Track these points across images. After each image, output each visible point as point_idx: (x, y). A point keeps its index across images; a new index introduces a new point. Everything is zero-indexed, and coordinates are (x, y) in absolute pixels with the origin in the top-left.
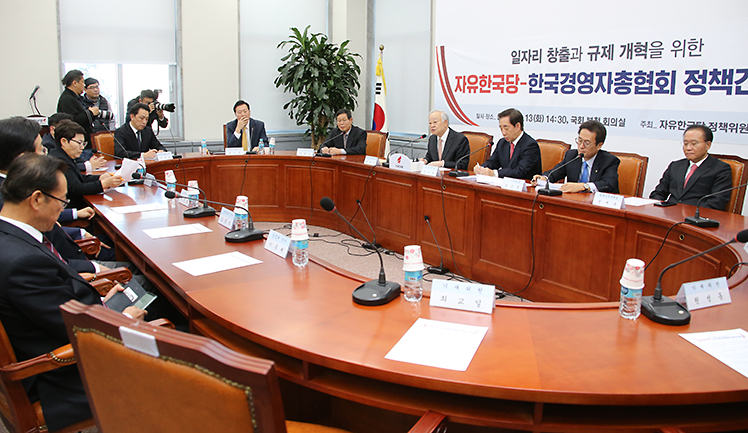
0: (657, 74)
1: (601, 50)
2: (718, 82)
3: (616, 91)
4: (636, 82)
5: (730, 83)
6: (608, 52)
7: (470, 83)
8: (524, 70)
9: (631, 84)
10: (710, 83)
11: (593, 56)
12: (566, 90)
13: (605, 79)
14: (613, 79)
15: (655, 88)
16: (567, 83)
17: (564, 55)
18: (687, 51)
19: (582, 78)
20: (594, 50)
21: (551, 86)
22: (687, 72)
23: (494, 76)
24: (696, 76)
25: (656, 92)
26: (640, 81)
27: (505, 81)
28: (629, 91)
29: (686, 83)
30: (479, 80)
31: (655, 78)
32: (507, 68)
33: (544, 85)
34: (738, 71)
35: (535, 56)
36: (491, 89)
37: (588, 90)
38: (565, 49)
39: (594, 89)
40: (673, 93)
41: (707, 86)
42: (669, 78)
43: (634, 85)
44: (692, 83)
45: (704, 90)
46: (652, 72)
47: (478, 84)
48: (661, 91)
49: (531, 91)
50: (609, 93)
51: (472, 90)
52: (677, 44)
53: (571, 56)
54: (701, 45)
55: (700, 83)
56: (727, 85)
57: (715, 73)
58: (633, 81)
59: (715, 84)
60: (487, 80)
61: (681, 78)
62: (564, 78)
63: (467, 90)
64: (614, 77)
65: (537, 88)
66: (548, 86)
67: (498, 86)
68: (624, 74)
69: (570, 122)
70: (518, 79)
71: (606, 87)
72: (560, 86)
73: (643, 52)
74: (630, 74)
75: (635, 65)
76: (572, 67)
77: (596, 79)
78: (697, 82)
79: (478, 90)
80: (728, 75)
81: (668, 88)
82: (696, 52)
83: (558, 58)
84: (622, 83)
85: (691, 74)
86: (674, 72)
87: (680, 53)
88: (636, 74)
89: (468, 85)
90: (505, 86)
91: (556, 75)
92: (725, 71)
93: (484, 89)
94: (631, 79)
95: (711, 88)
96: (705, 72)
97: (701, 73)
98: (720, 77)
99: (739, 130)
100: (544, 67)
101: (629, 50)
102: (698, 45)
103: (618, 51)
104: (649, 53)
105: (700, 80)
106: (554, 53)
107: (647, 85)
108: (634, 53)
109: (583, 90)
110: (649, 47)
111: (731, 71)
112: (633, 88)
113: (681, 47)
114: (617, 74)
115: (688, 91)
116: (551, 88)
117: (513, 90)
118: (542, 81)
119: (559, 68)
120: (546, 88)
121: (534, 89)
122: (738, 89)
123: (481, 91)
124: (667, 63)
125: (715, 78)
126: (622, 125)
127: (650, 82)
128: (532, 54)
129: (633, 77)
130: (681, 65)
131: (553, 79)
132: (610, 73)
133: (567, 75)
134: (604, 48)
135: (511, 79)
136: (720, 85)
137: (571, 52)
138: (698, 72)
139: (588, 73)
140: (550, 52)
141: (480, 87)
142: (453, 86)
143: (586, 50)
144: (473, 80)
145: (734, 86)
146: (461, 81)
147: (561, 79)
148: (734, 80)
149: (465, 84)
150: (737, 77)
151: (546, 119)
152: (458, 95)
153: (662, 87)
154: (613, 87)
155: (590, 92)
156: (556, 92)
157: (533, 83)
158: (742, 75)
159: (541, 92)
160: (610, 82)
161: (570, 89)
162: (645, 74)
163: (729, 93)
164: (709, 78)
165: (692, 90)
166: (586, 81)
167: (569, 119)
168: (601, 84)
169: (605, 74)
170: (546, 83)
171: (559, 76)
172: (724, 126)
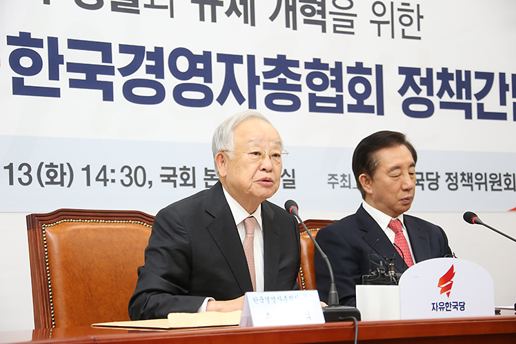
0: (350, 70)
2: (451, 94)
3: (269, 102)
4: (309, 82)
5: (468, 97)
6: (242, 4)
9: (298, 88)
10: (440, 95)
11: (206, 9)
12: (138, 91)
13: (241, 71)
14: (259, 72)
15: (348, 100)
16: (141, 74)
18: (399, 27)
19: (183, 64)
21: (90, 78)
22: (402, 70)
24: (417, 79)
25: (352, 108)
26: (318, 81)
28: (296, 105)
29: (402, 91)
31: (347, 78)
34: (477, 75)
37: (200, 96)
39: (217, 92)
40: (381, 112)
41: (435, 100)
42: (372, 79)
43: (306, 90)
44: (410, 93)
46: (339, 65)
48: (360, 107)
49: (19, 88)
50: (253, 105)
52: (379, 9)
54: (420, 17)
55: (423, 94)
56: (464, 100)
57: (445, 75)
58: (303, 82)
59: (446, 98)
61: (394, 82)
62: (128, 59)
64: (260, 69)
65: (41, 79)
66: (82, 76)
68: (281, 64)
69: (157, 181)
71: (245, 92)
72: (118, 81)
73: (318, 17)
74: (295, 64)
75: (305, 44)
76: (151, 29)
77: (219, 70)
78: (420, 92)
80: (464, 84)
81: (372, 100)
82: (411, 31)
84: (280, 84)
85: (408, 72)
86: (379, 68)
87: (387, 30)
88: (308, 65)
91: (105, 49)
92: (459, 72)
94: (297, 77)
95: (444, 105)
96: (429, 71)
97: (424, 75)
98: (453, 84)
99: (489, 185)
100: (61, 20)
101: (290, 8)
102: (414, 15)
103: (264, 6)
104: (329, 20)
105: (424, 88)
108: (300, 17)
109: (187, 95)
110: (329, 7)
111: (468, 73)
112: (304, 95)
113: (387, 17)
114: (268, 61)
115: (404, 108)
116: (90, 83)
118: (56, 59)
120: (74, 84)
121: (29, 81)
122: (480, 106)
125: (445, 87)
127: (338, 85)
129: (304, 72)
131: (95, 58)
132: (251, 59)
133: (138, 51)
136: (454, 99)
138: (417, 71)
139: (197, 51)
145: (474, 102)
147: (121, 60)
148: (473, 91)
150: (477, 85)
151: (80, 176)
153: (360, 98)
154: (262, 94)
155: (206, 102)
156: (108, 96)
157: (26, 62)
158: (483, 82)
159: (55, 93)
160: (253, 80)
161: (151, 92)
162: (326, 66)
163: (468, 116)
164: (437, 84)
165: (413, 107)
166: (192, 72)
167: (154, 174)
168: (230, 84)
169: (239, 59)
170: (72, 67)
171: (115, 50)
172: (468, 179)
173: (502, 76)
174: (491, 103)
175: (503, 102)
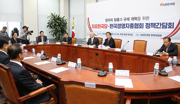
0: (139, 24)
1: (127, 19)
2: (153, 26)
3: (130, 28)
4: (135, 26)
5: (155, 26)
6: (128, 19)
7: (95, 26)
8: (109, 23)
10: (151, 26)
11: (125, 20)
12: (119, 27)
13: (128, 25)
14: (129, 25)
15: (139, 27)
16: (119, 26)
17: (118, 20)
18: (146, 19)
19: (122, 25)
20: (125, 19)
21: (115, 27)
22: (146, 24)
23: (101, 25)
24: (148, 24)
25: (139, 28)
26: (136, 25)
27: (104, 26)
28: (133, 28)
29: (146, 26)
30: (98, 25)
31: (139, 25)
32: (105, 23)
33: (113, 27)
34: (157, 23)
35: (111, 20)
36: (101, 27)
37: (124, 27)
38: (118, 18)
39: (125, 27)
40: (143, 28)
41: (150, 26)
42: (142, 25)
43: (134, 26)
44: (147, 26)
45: (150, 28)
46: (138, 24)
47: (97, 26)
48: (140, 28)
49: (110, 28)
50: (129, 28)
51: (96, 28)
52: (144, 17)
53: (119, 20)
57: (152, 24)
59: (152, 26)
60: (100, 25)
61: (145, 25)
63: (95, 28)
64: (130, 25)
65: (112, 27)
67: (102, 27)
68: (132, 24)
69: (120, 35)
70: (107, 25)
71: (128, 27)
72: (117, 27)
74: (133, 24)
75: (135, 22)
76: (120, 22)
77: (126, 25)
78: (148, 26)
79: (97, 28)
80: (155, 24)
81: (142, 27)
82: (148, 19)
83: (117, 20)
84: (132, 26)
85: (147, 24)
86: (143, 24)
87: (144, 19)
89: (95, 27)
90: (104, 27)
91: (116, 24)
92: (154, 23)
93: (99, 27)
95: (151, 27)
96: (150, 23)
97: (149, 24)
98: (153, 25)
99: (157, 36)
100: (113, 22)
101: (133, 19)
102: (148, 18)
103: (130, 19)
104: (137, 19)
105: (149, 25)
106: (116, 19)
107: (137, 26)
108: (134, 19)
109: (123, 27)
110: (137, 18)
111: (155, 23)
113: (145, 18)
114: (130, 24)
115: (146, 28)
117: (106, 28)
118: (113, 25)
119: (117, 23)
120: (114, 27)
121: (111, 27)
122: (157, 27)
123: (98, 28)
124: (141, 21)
125: (152, 25)
126: (132, 35)
128: (110, 19)
129: (134, 25)
130: (145, 22)
131: (115, 25)
132: (129, 24)
133: (119, 24)
134: (127, 18)
135: (105, 25)
137: (120, 19)
138: (148, 23)
140: (115, 19)
141: (98, 27)
142: (91, 27)
143: (123, 19)
144: (96, 25)
145: (156, 26)
146: (93, 26)
147: (117, 25)
148: (156, 25)
149: (94, 26)
150: (157, 25)
151: (114, 34)
152: (92, 29)
153: (140, 27)
154: (130, 27)
156: (116, 28)
157: (111, 26)
158: (158, 24)
159: (113, 28)
160: (129, 26)
161: (120, 27)
162: (137, 24)
163: (155, 28)
164: (151, 25)
165: (147, 27)
166: (123, 25)
167: (119, 34)
168: (127, 26)
169: (128, 24)
170: (114, 26)
171: (117, 24)
172: (154, 35)
173: (161, 23)
174: (159, 26)
175: (161, 26)
